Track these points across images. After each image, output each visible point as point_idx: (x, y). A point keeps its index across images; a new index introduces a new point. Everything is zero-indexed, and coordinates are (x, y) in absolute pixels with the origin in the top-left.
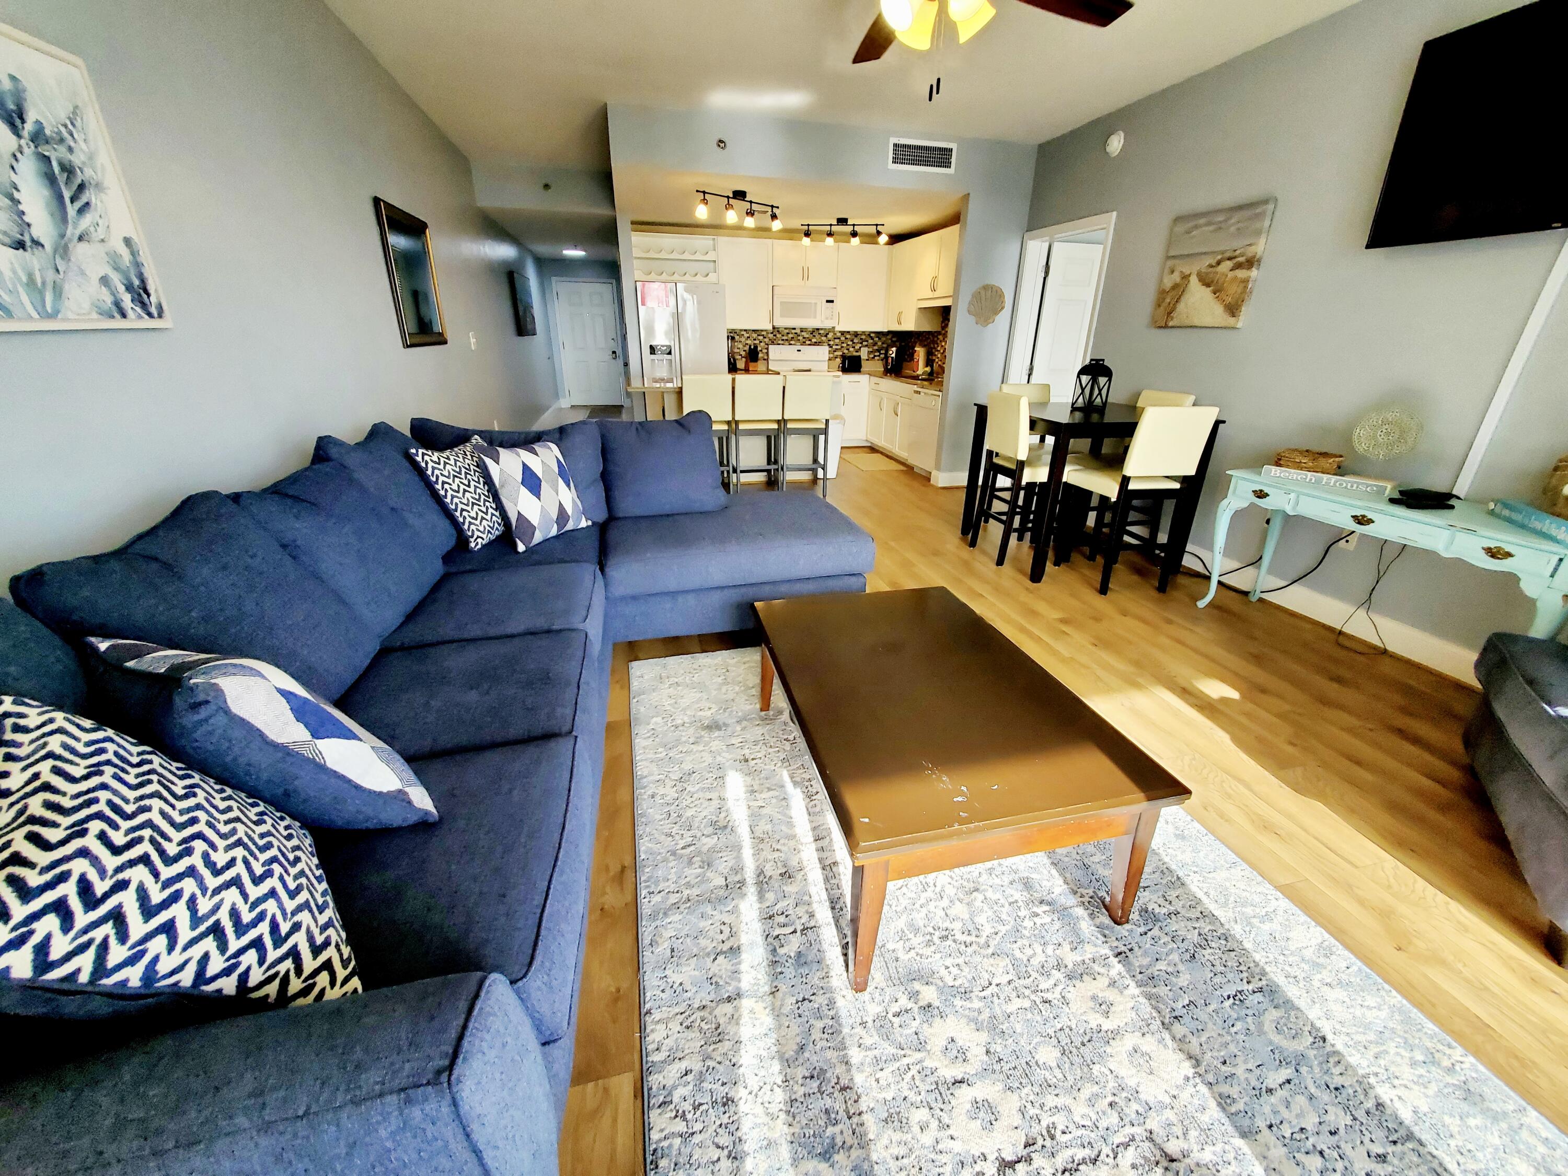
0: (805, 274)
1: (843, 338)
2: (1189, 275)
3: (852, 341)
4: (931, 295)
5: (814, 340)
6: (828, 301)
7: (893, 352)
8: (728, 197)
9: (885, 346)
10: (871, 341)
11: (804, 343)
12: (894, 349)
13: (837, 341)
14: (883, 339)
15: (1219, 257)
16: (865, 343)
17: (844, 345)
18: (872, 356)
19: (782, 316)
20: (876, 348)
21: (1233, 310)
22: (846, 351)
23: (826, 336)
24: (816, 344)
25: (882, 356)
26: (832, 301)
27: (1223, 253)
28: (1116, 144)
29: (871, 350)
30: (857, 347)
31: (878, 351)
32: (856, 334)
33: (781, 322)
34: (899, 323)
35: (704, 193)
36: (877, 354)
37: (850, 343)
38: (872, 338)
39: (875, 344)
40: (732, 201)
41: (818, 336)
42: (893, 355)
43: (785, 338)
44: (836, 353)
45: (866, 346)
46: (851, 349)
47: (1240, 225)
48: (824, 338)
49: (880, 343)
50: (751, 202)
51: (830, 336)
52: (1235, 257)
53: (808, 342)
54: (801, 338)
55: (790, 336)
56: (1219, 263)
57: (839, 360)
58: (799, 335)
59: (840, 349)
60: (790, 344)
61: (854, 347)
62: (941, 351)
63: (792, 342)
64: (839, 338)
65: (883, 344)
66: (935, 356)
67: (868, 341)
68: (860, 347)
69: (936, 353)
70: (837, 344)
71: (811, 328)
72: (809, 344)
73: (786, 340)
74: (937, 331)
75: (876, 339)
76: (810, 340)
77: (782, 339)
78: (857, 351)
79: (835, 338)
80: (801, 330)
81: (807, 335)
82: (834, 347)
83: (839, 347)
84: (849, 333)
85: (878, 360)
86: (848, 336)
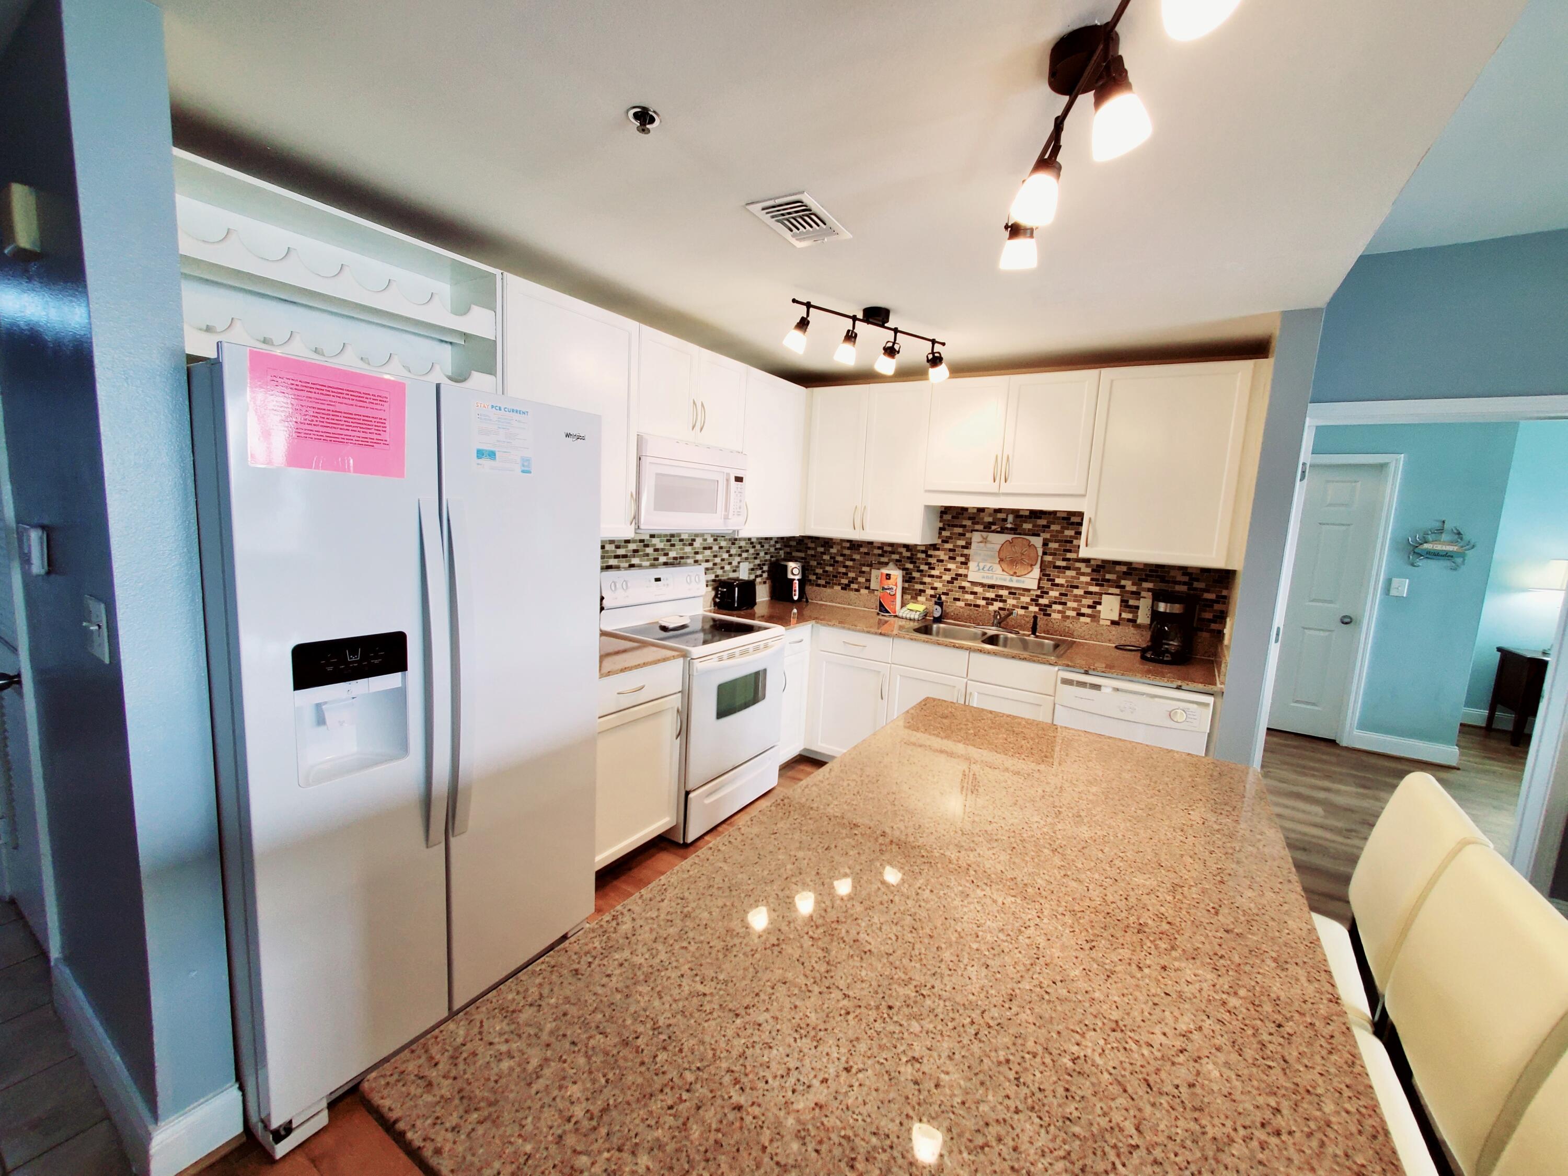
1: (717, 548)
3: (729, 551)
5: (672, 554)
6: (737, 479)
7: (794, 571)
10: (752, 551)
11: (655, 564)
12: (796, 565)
13: (708, 552)
16: (745, 555)
17: (718, 560)
19: (655, 507)
20: (757, 562)
22: (720, 572)
23: (691, 545)
26: (741, 480)
29: (751, 566)
30: (735, 562)
31: (760, 566)
32: (735, 541)
36: (759, 572)
37: (726, 556)
41: (679, 545)
43: (621, 552)
46: (727, 568)
48: (688, 549)
49: (762, 554)
51: (698, 544)
53: (663, 559)
54: (649, 550)
55: (632, 546)
57: (710, 591)
58: (647, 546)
59: (712, 569)
60: (632, 566)
61: (730, 563)
62: (947, 577)
63: (635, 561)
64: (710, 548)
65: (766, 553)
66: (924, 583)
67: (747, 551)
68: (739, 563)
69: (927, 580)
70: (707, 561)
71: (668, 533)
72: (665, 564)
73: (625, 556)
74: (934, 547)
75: (758, 547)
76: (666, 554)
77: (617, 557)
78: (734, 571)
79: (705, 548)
80: (652, 536)
81: (661, 546)
82: (705, 566)
83: (711, 564)
84: (724, 538)
85: (761, 584)
86: (723, 543)
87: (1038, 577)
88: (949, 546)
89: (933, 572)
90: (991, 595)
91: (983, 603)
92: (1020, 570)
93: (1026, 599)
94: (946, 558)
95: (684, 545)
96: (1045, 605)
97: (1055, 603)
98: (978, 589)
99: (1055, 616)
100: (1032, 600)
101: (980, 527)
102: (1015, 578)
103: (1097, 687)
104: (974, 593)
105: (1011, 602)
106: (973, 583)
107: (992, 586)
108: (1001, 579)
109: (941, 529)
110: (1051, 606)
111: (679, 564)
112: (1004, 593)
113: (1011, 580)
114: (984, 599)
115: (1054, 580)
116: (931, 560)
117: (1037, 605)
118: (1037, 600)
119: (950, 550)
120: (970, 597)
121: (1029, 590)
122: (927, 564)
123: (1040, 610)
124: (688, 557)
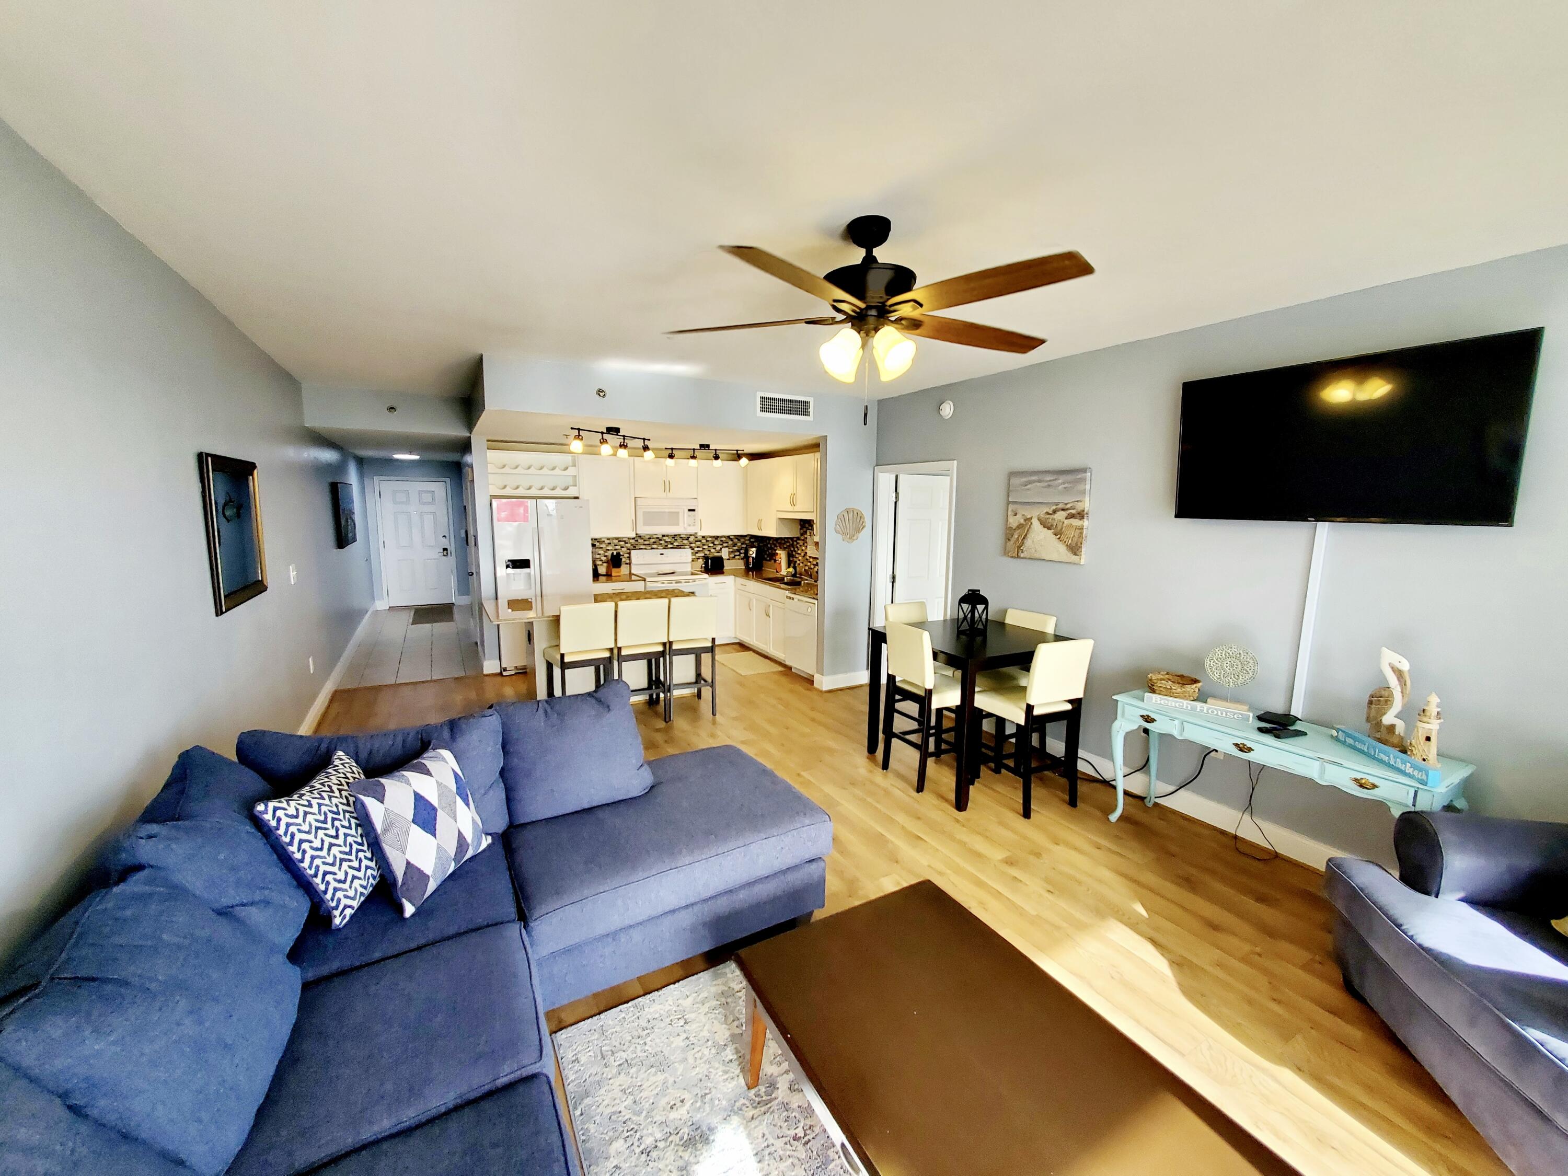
0: (667, 486)
1: (704, 541)
2: (1032, 518)
3: (713, 543)
4: (790, 508)
5: (676, 544)
6: (690, 510)
7: (753, 552)
8: (602, 433)
9: (744, 546)
10: (730, 542)
11: (666, 547)
12: (754, 550)
13: (698, 543)
14: (742, 540)
15: (1054, 507)
16: (725, 545)
17: (706, 547)
18: (732, 555)
19: (645, 524)
20: (736, 548)
21: (1075, 549)
22: (707, 553)
23: (687, 539)
24: (678, 547)
25: (742, 555)
26: (694, 510)
27: (1057, 504)
28: (947, 410)
29: (731, 550)
30: (718, 548)
31: (738, 551)
32: (717, 538)
33: (645, 530)
34: (760, 529)
35: (579, 430)
36: (738, 554)
37: (712, 545)
38: (732, 540)
39: (735, 545)
40: (605, 436)
41: (679, 540)
42: (754, 555)
43: (646, 543)
44: (698, 555)
45: (727, 547)
46: (713, 550)
47: (1066, 485)
48: (685, 542)
49: (739, 544)
50: (624, 436)
51: (692, 539)
52: (1067, 509)
53: (670, 546)
54: (662, 542)
55: (652, 540)
56: (1055, 512)
57: (701, 562)
58: (661, 540)
59: (702, 551)
60: (652, 548)
61: (715, 549)
62: (802, 554)
63: (654, 546)
64: (700, 541)
65: (742, 544)
66: (796, 558)
67: (727, 543)
68: (721, 548)
69: (797, 556)
70: (698, 547)
71: (673, 534)
72: (671, 548)
73: (649, 544)
74: (798, 538)
75: (736, 541)
76: (672, 544)
77: (644, 545)
78: (719, 552)
79: (696, 541)
80: (663, 536)
81: (669, 540)
82: (696, 549)
83: (701, 549)
84: (710, 537)
85: (739, 559)
86: (709, 539)
88: (802, 538)
94: (801, 544)
95: (683, 540)
98: (811, 560)
103: (793, 599)
104: (810, 562)
106: (810, 557)
109: (800, 529)
111: (681, 548)
114: (813, 565)
116: (798, 546)
119: (803, 540)
120: (809, 564)
124: (687, 545)
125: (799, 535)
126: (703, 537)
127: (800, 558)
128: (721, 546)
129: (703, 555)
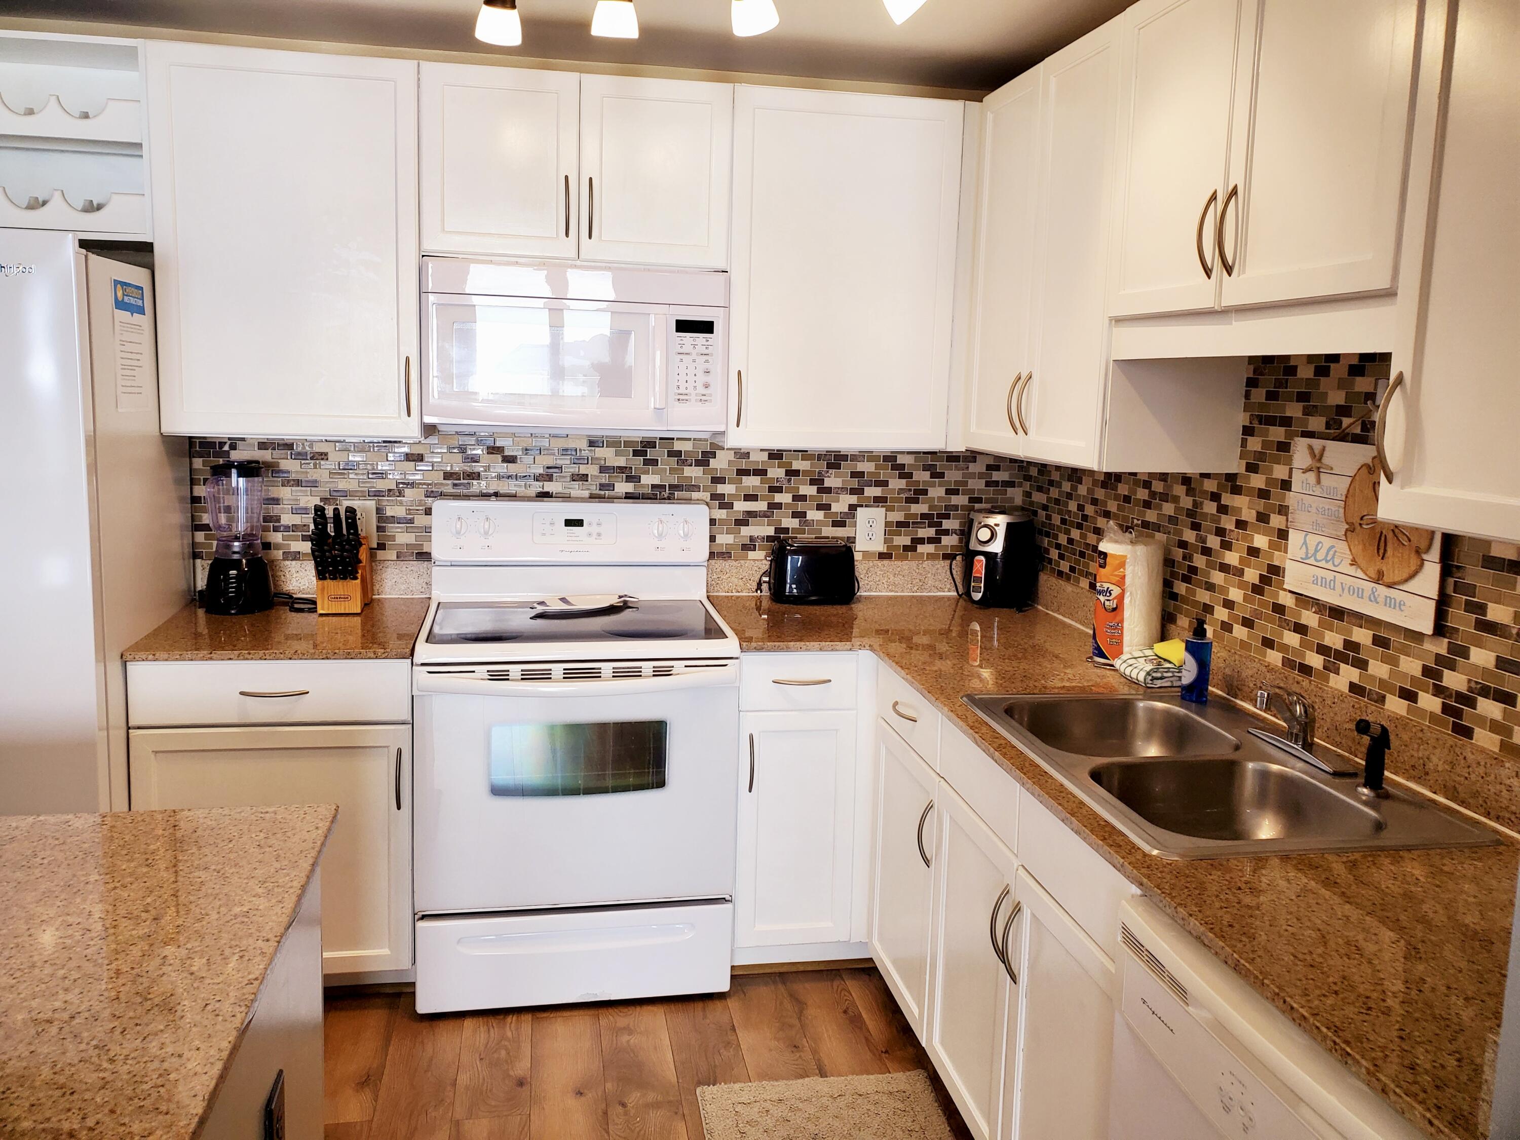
0: (579, 211)
1: (776, 473)
3: (817, 481)
5: (649, 479)
6: (684, 326)
7: (994, 530)
9: (960, 500)
10: (897, 484)
11: (603, 494)
12: (1000, 521)
13: (752, 482)
14: (953, 475)
16: (872, 492)
17: (784, 498)
18: (902, 541)
20: (921, 509)
22: (790, 523)
23: (702, 463)
24: (657, 495)
25: (950, 541)
26: (706, 327)
29: (897, 518)
30: (840, 506)
32: (835, 460)
34: (1018, 424)
36: (926, 533)
37: (809, 490)
38: (905, 475)
39: (917, 494)
41: (666, 463)
42: (997, 547)
44: (746, 531)
45: (879, 501)
46: (814, 515)
48: (693, 472)
49: (936, 492)
51: (720, 463)
53: (623, 487)
57: (759, 560)
58: (580, 461)
59: (764, 515)
61: (823, 507)
62: (1252, 575)
64: (761, 473)
65: (947, 492)
66: (1210, 587)
67: (884, 484)
68: (853, 508)
69: (1218, 577)
70: (749, 498)
71: (637, 436)
72: (629, 497)
74: (1232, 482)
75: (922, 476)
76: (633, 479)
78: (839, 524)
79: (742, 472)
80: (592, 444)
81: (621, 462)
82: (741, 506)
83: (761, 506)
84: (804, 454)
85: (931, 556)
86: (797, 465)
87: (1434, 593)
88: (1257, 481)
89: (1232, 558)
90: (1334, 640)
91: (1315, 661)
92: (1393, 568)
93: (1411, 666)
94: (1249, 515)
95: (684, 463)
96: (1460, 697)
97: (1485, 692)
98: (1310, 619)
99: (1485, 739)
100: (1427, 671)
101: (1317, 423)
102: (1382, 590)
104: (1301, 629)
105: (1378, 669)
106: (1303, 600)
107: (1337, 613)
108: (1352, 591)
109: (1248, 431)
110: (1472, 704)
111: (670, 499)
112: (1362, 636)
113: (1373, 599)
115: (1481, 609)
116: (1228, 523)
117: (1439, 691)
118: (1438, 676)
119: (1263, 494)
120: (1292, 639)
121: (1417, 636)
122: (1220, 532)
123: (1446, 708)
124: (696, 488)
125: (1236, 466)
126: (775, 455)
127: (1236, 594)
128: (853, 499)
129: (770, 531)
